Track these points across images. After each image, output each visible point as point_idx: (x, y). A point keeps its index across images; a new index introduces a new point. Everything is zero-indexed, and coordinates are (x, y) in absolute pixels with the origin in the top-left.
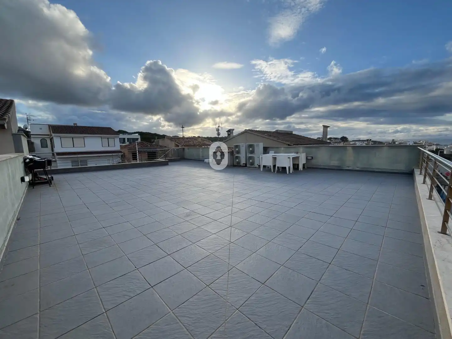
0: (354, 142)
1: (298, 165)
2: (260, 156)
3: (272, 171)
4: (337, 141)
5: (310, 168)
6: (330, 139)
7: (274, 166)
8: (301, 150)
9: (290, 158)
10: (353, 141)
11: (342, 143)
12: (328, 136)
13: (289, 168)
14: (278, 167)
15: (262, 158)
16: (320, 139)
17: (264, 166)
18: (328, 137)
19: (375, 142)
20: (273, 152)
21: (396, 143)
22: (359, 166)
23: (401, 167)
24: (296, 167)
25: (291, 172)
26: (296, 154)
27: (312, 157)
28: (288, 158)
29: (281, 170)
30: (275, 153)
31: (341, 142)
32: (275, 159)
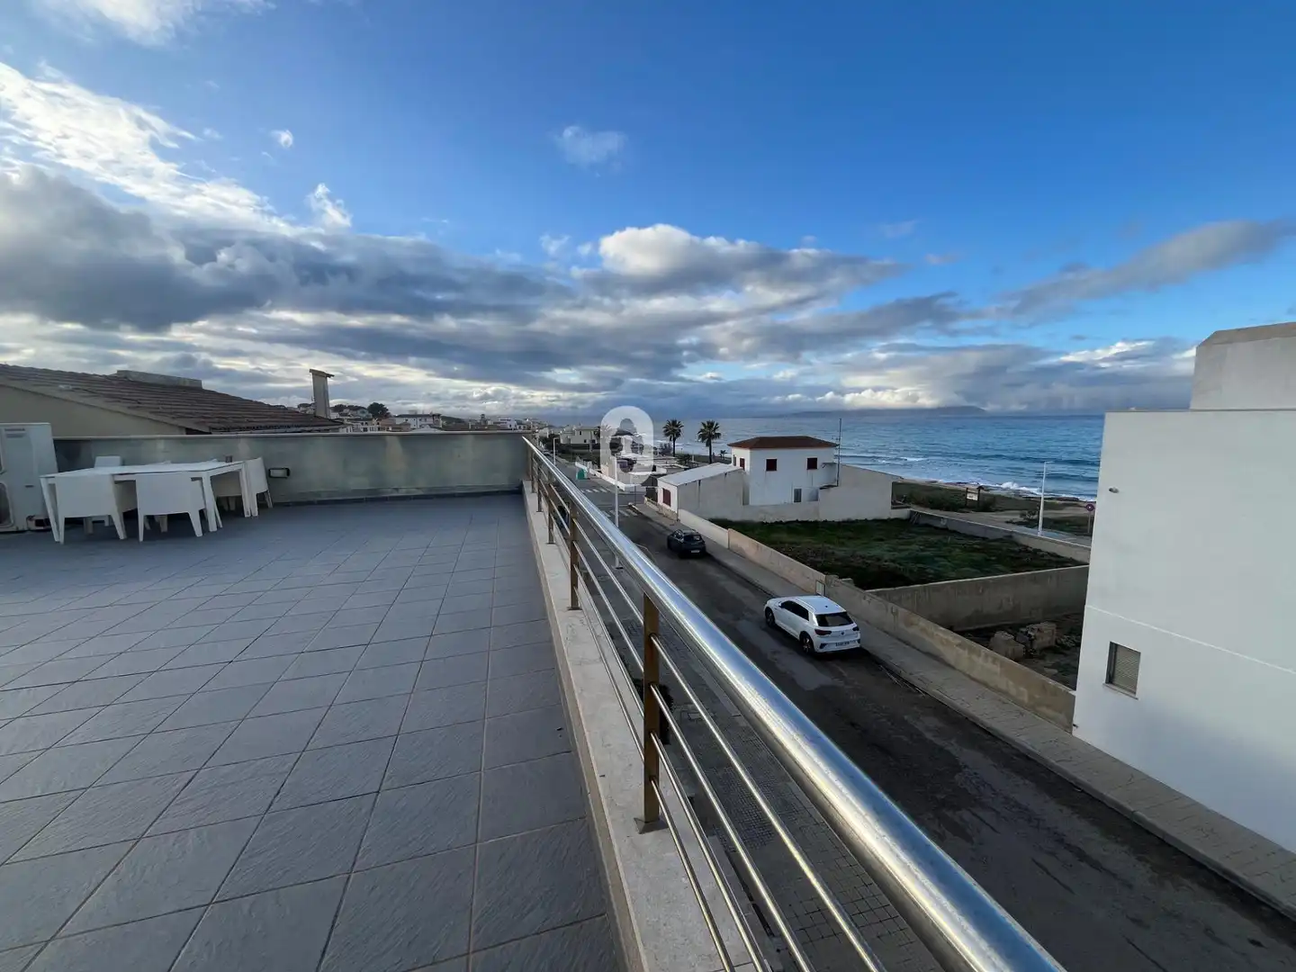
0: (403, 420)
1: (239, 499)
2: (42, 480)
3: (122, 535)
4: (359, 414)
5: (286, 505)
6: (339, 408)
7: (130, 516)
8: (243, 446)
9: (200, 479)
10: (400, 416)
11: (374, 421)
12: (331, 402)
13: (202, 514)
14: (150, 518)
15: (52, 488)
16: (310, 411)
17: (72, 523)
18: (333, 402)
19: (449, 419)
20: (117, 459)
21: (489, 423)
22: (422, 484)
23: (502, 480)
24: (233, 508)
25: (213, 527)
26: (225, 464)
27: (288, 470)
28: (194, 479)
29: (164, 528)
30: (124, 464)
31: (371, 420)
32: (127, 488)
